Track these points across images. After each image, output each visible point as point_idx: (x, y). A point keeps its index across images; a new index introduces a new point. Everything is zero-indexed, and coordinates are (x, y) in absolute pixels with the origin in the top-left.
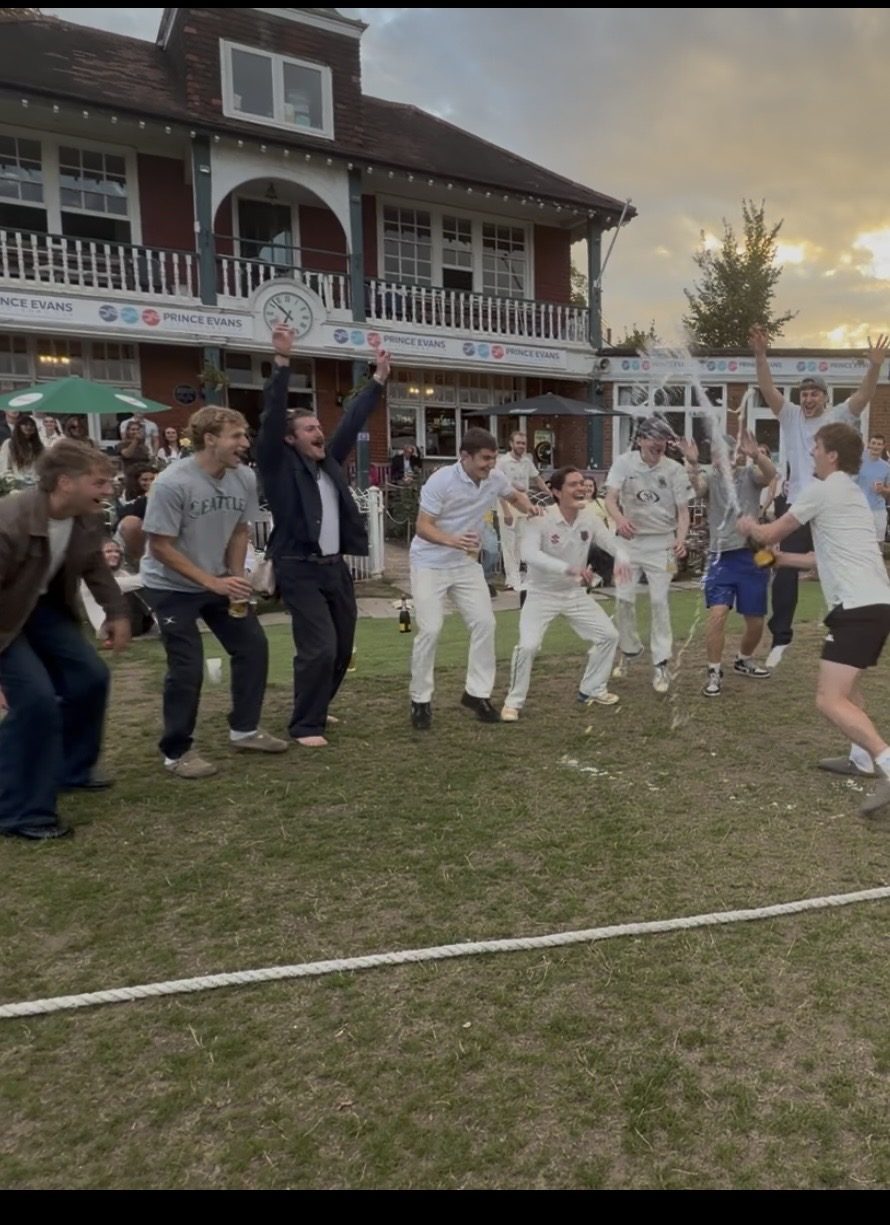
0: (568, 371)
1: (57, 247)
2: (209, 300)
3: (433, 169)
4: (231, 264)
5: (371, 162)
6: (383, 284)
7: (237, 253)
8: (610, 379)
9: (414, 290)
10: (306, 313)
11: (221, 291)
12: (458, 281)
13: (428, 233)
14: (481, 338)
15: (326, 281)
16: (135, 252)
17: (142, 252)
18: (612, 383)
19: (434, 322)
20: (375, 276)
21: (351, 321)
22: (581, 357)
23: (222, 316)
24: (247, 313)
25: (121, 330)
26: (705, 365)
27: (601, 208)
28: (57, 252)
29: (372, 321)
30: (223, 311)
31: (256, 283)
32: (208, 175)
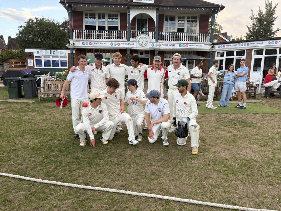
0: (204, 49)
1: (107, 32)
2: (129, 40)
3: (174, 5)
4: (135, 32)
5: (160, 6)
6: (164, 33)
7: (136, 30)
8: (215, 50)
9: (171, 34)
10: (146, 41)
11: (131, 38)
12: (181, 30)
13: (175, 20)
14: (183, 43)
15: (151, 33)
16: (119, 32)
17: (120, 32)
18: (215, 51)
19: (173, 40)
20: (162, 31)
21: (155, 41)
22: (208, 45)
23: (131, 43)
24: (135, 42)
25: (114, 47)
26: (240, 45)
27: (215, 8)
28: (107, 33)
29: (160, 41)
30: (131, 42)
31: (137, 35)
32: (130, 15)
